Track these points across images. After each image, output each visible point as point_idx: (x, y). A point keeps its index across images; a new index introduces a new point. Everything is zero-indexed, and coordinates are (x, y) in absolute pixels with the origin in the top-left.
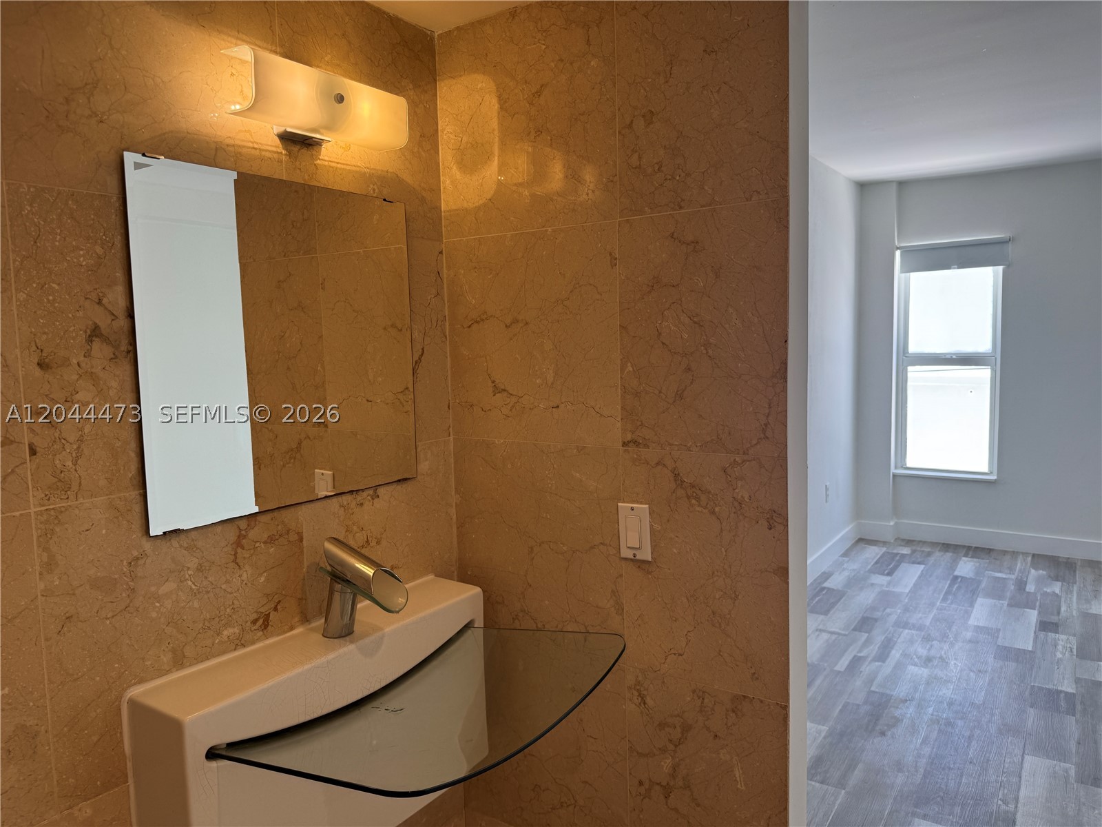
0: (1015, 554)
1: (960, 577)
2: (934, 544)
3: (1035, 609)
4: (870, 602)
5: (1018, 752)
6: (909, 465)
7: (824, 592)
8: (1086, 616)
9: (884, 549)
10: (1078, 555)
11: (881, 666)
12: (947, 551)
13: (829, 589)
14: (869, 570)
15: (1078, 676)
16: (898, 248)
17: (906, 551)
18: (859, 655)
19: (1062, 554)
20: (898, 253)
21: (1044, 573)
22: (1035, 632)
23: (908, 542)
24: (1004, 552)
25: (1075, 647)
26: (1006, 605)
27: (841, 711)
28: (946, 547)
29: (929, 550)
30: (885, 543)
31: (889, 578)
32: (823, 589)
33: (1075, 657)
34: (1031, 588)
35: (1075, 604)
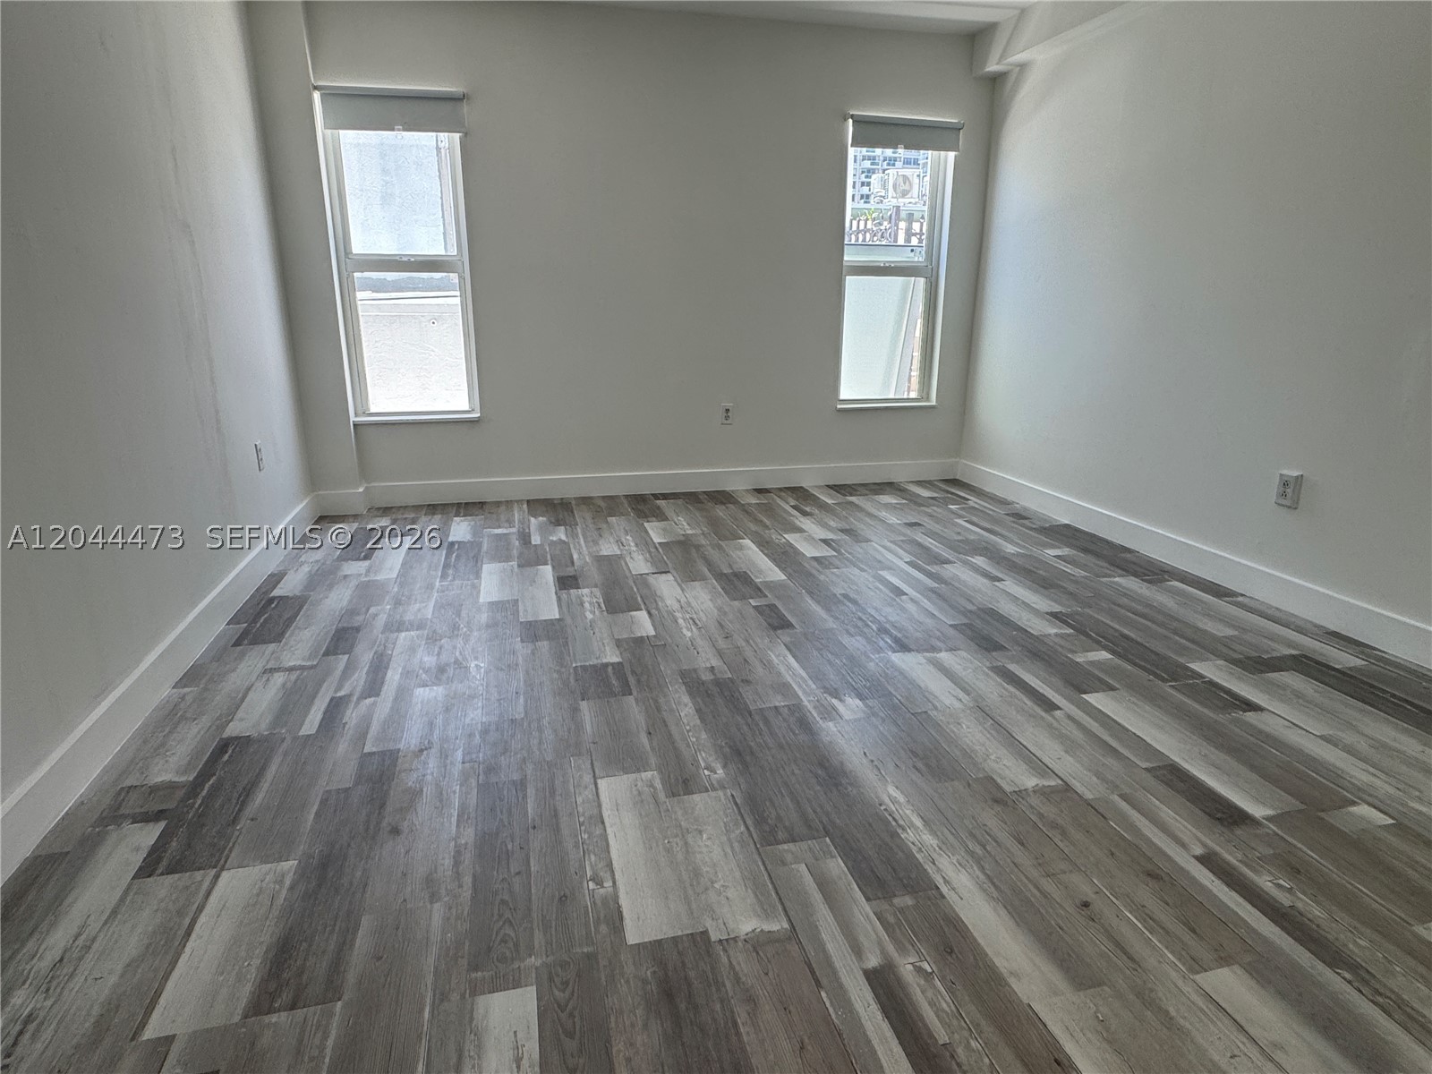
0: (509, 503)
1: (457, 542)
2: (417, 508)
3: (547, 564)
4: (345, 603)
5: (588, 778)
6: (373, 409)
7: (273, 606)
8: (600, 560)
9: (355, 525)
10: (571, 493)
11: (374, 704)
12: (434, 514)
13: (281, 598)
14: (338, 558)
15: (616, 637)
16: (316, 88)
17: (385, 522)
18: (339, 695)
19: (556, 495)
20: (317, 96)
21: (545, 519)
22: (556, 593)
23: (385, 511)
24: (498, 504)
25: (601, 600)
26: (516, 566)
27: (318, 814)
28: (432, 509)
29: (413, 515)
30: (355, 517)
31: (366, 563)
32: (272, 600)
33: (605, 613)
34: (536, 539)
35: (584, 549)
